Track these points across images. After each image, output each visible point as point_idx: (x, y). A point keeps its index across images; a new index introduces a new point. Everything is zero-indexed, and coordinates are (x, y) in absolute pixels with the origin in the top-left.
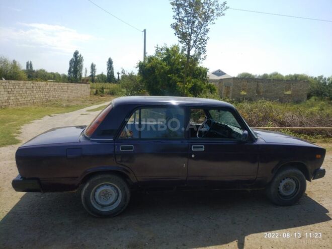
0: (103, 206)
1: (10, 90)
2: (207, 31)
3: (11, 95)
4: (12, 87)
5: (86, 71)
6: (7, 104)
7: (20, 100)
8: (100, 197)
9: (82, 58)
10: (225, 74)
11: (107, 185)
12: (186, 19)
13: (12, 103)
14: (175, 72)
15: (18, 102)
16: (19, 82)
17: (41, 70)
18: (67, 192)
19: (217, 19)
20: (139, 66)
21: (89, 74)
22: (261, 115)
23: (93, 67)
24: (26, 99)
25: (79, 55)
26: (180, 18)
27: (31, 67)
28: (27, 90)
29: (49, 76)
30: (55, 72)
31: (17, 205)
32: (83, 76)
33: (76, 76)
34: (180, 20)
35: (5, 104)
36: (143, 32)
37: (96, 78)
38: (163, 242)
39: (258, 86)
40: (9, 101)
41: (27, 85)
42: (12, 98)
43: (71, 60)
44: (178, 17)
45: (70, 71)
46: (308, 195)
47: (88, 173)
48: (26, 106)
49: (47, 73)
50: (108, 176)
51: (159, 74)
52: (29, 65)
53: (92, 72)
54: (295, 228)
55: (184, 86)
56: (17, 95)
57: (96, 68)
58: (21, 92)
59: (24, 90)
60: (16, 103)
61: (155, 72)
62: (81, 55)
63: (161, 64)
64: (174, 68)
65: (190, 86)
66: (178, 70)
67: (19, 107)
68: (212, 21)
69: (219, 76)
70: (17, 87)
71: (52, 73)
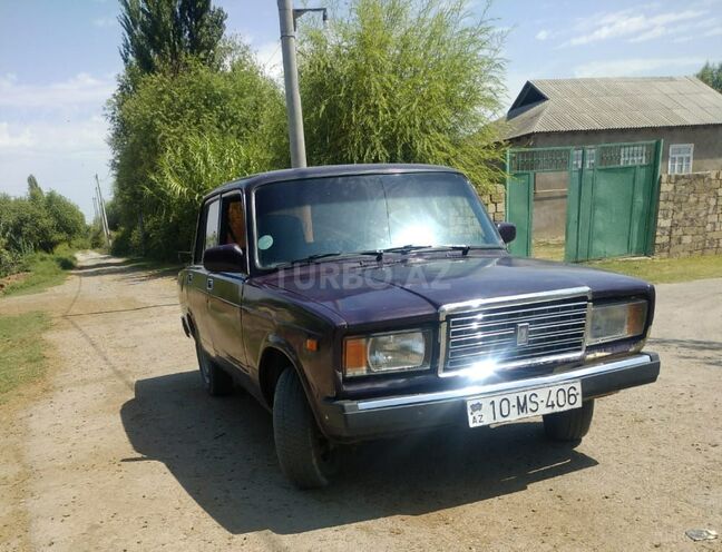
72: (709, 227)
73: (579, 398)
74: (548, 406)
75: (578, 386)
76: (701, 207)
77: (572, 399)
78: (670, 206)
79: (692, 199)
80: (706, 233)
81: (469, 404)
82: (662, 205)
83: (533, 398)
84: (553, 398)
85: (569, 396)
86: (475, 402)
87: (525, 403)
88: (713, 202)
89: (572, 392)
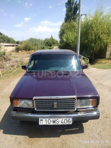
73: (71, 122)
74: (61, 123)
75: (71, 119)
77: (69, 122)
81: (40, 119)
83: (57, 120)
84: (63, 121)
85: (68, 121)
86: (41, 119)
87: (55, 121)
89: (69, 120)
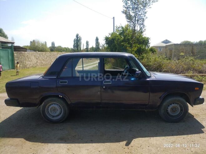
0: (53, 117)
1: (38, 57)
2: (146, 13)
3: (38, 60)
4: (38, 56)
5: (84, 45)
6: (36, 65)
7: (43, 63)
8: (51, 111)
9: (81, 38)
10: (171, 42)
11: (55, 104)
12: (131, 7)
13: (39, 64)
14: (127, 41)
15: (42, 64)
16: (42, 52)
17: (59, 46)
18: (33, 108)
19: (152, 4)
20: (106, 39)
21: (85, 47)
22: (185, 66)
23: (87, 43)
24: (46, 62)
25: (79, 36)
26: (128, 6)
27: (54, 45)
28: (47, 57)
29: (64, 50)
30: (66, 47)
31: (13, 115)
32: (82, 49)
33: (78, 49)
34: (127, 8)
35: (35, 65)
36: (113, 19)
37: (89, 49)
38: (80, 138)
39: (193, 48)
40: (37, 63)
41: (47, 54)
42: (39, 62)
43: (75, 40)
44: (126, 6)
45: (74, 46)
46: (194, 117)
47: (43, 96)
48: (46, 66)
49: (62, 48)
50: (54, 99)
51: (117, 43)
52: (53, 44)
53: (87, 46)
54: (172, 137)
55: (132, 50)
56: (42, 60)
57: (89, 43)
58: (44, 58)
59: (45, 57)
60: (41, 64)
61: (114, 42)
62: (80, 36)
63: (118, 37)
64: (126, 38)
65: (136, 49)
66: (128, 39)
67: (43, 67)
68: (149, 6)
69: (166, 44)
70: (41, 55)
71: (65, 48)
72: (24, 63)
76: (22, 59)
78: (17, 58)
79: (21, 57)
80: (24, 64)
82: (15, 58)
88: (24, 58)
